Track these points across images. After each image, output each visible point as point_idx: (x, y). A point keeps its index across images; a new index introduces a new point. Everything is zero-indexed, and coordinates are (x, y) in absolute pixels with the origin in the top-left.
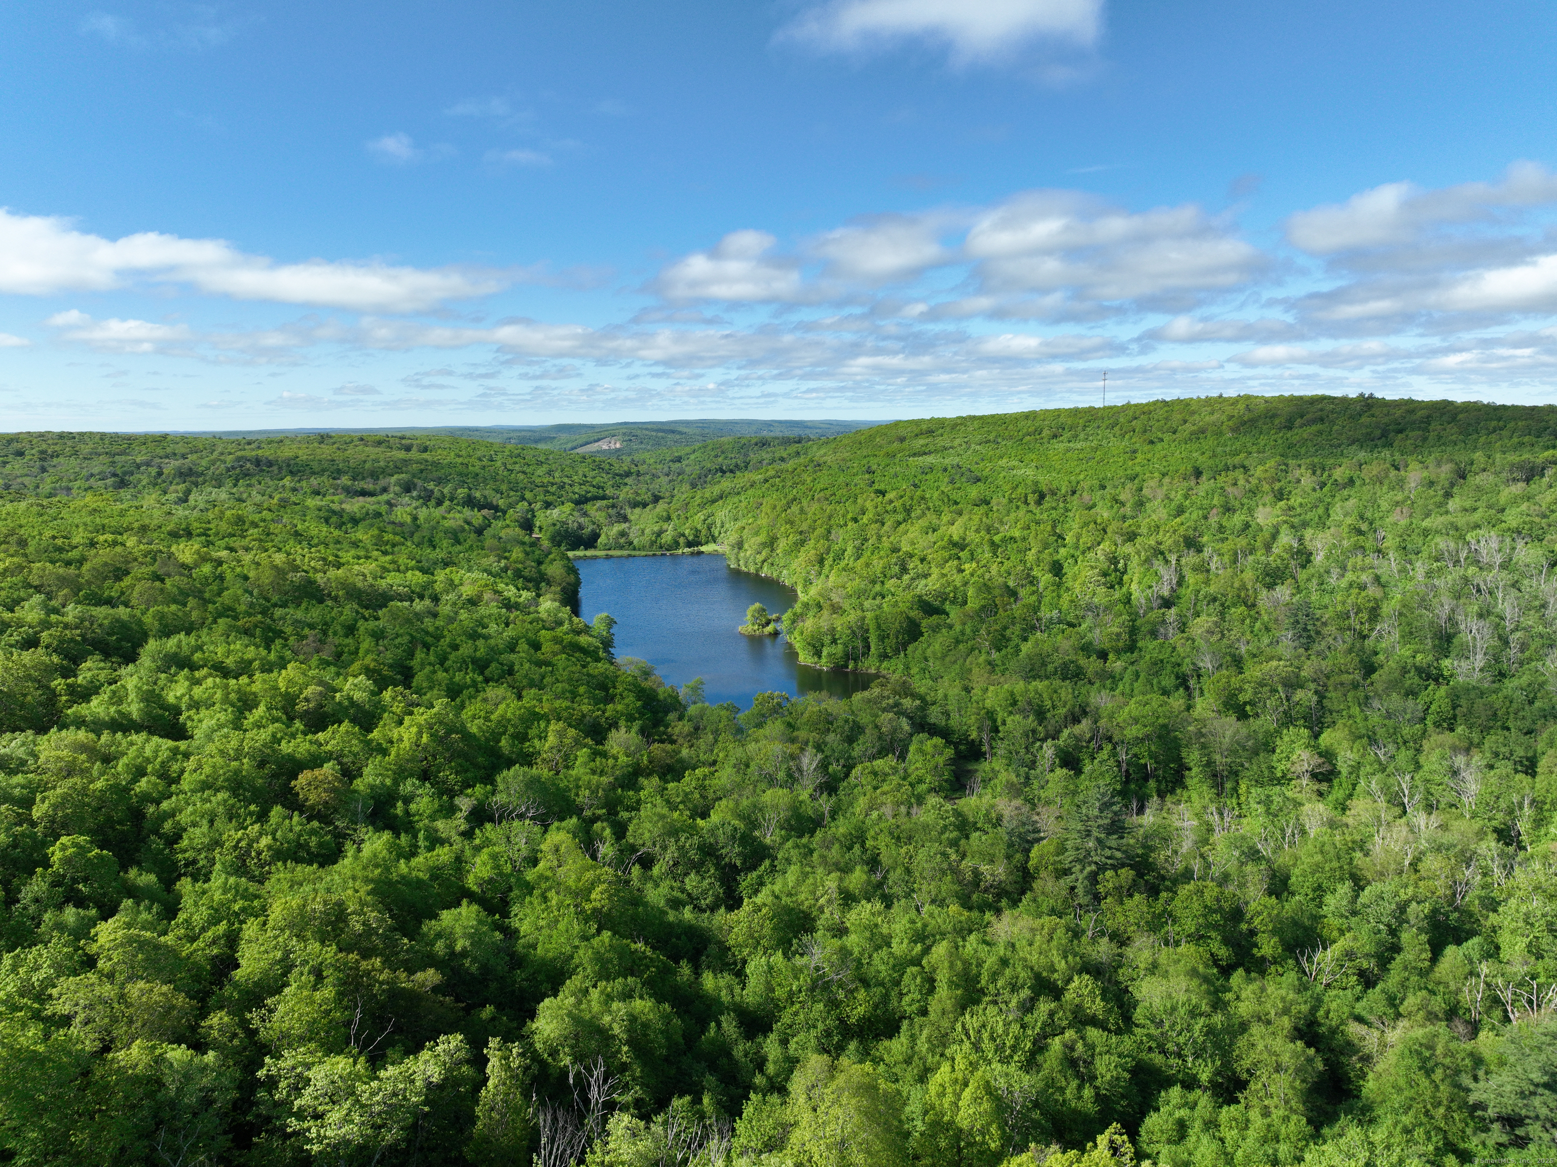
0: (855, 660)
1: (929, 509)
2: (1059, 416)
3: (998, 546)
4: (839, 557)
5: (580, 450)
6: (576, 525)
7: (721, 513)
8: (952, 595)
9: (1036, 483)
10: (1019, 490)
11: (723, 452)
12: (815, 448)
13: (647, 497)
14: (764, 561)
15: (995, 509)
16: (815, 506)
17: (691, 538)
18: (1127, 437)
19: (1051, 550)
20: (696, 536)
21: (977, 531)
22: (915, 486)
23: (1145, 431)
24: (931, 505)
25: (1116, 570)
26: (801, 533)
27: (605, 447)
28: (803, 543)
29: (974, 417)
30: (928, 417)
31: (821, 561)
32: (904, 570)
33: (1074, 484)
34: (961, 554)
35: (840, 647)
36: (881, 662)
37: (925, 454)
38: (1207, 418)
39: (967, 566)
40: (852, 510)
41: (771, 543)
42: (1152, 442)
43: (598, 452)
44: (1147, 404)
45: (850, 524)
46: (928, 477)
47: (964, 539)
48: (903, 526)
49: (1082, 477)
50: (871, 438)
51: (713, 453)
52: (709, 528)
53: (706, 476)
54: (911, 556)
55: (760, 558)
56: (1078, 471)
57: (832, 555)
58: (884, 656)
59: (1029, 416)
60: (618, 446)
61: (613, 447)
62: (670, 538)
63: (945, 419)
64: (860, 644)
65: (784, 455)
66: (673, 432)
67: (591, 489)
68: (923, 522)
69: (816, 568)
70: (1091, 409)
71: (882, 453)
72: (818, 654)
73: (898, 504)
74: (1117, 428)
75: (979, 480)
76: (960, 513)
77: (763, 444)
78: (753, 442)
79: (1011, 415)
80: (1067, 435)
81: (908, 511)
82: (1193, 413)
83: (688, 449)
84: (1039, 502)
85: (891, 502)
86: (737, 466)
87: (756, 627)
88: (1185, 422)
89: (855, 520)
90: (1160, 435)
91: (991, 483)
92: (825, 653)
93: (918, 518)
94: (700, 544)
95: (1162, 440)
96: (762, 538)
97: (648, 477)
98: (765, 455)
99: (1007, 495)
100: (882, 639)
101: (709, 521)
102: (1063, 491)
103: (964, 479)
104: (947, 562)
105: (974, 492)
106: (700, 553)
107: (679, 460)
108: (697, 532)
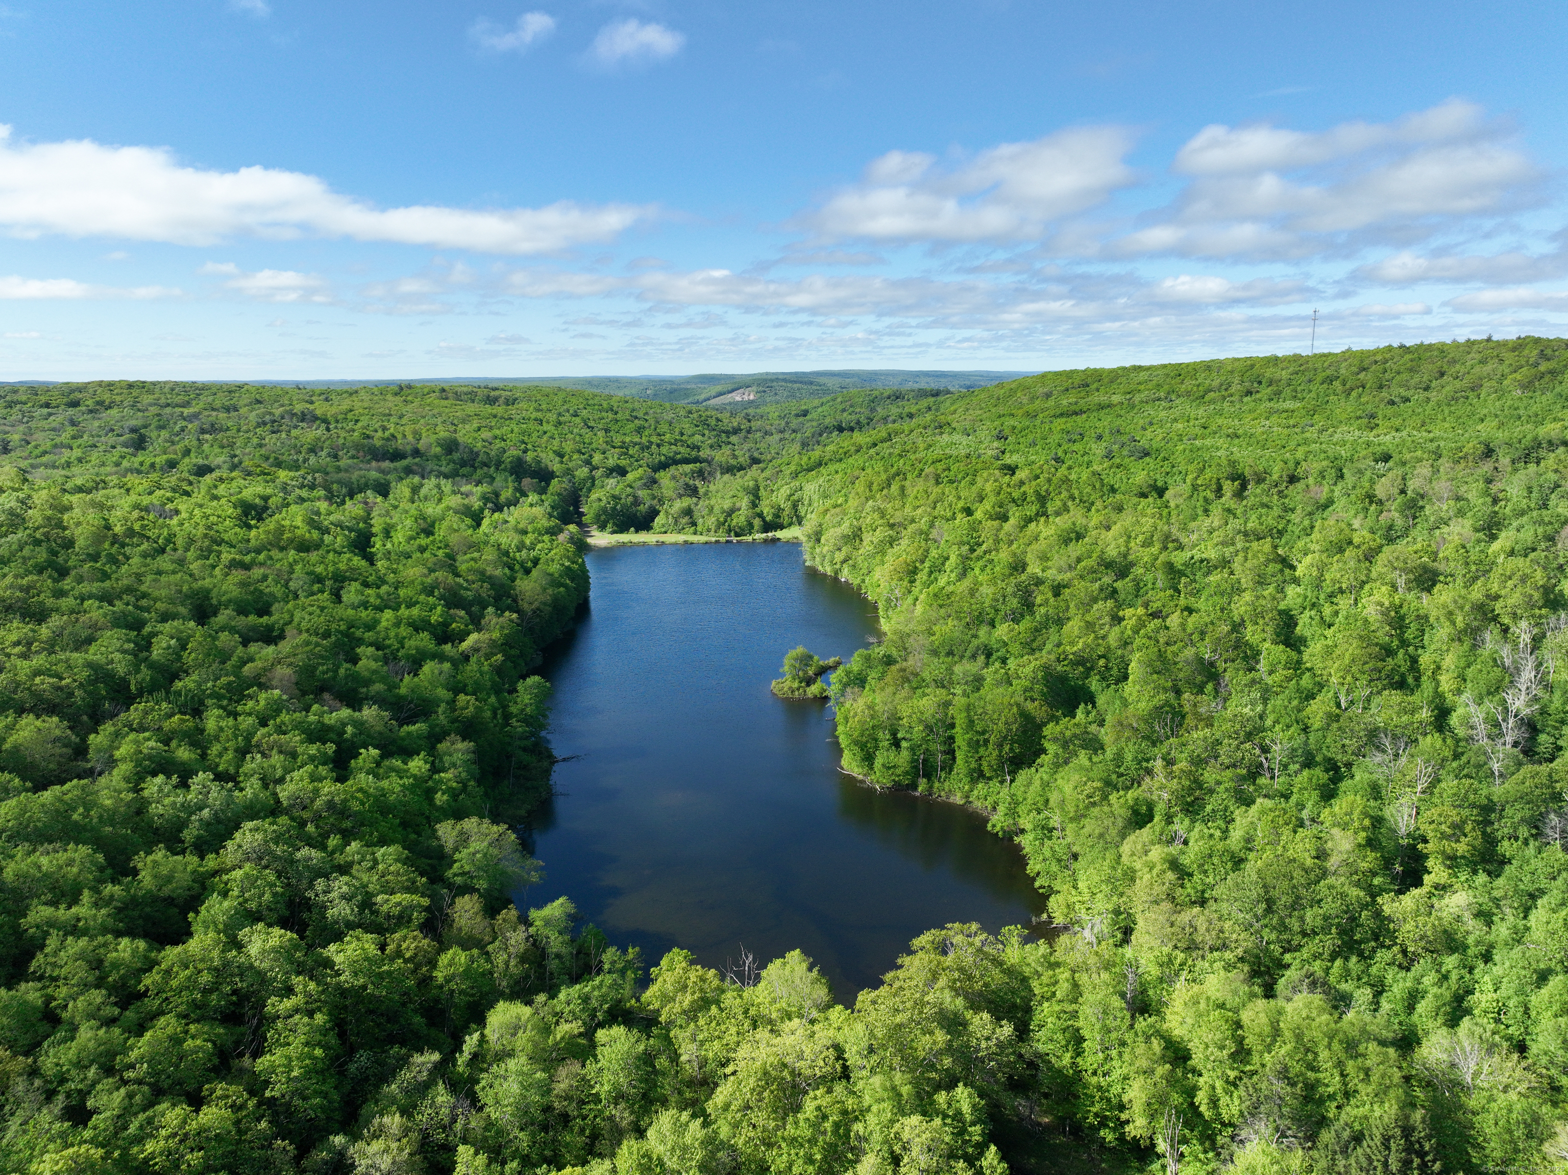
0: (928, 775)
1: (1073, 498)
2: (1252, 366)
3: (1182, 574)
4: (937, 569)
5: (713, 402)
6: (630, 499)
7: (811, 488)
8: (1102, 662)
9: (1233, 463)
10: (1208, 474)
11: (851, 406)
12: (948, 404)
13: (743, 459)
14: (844, 562)
15: (1172, 504)
16: (921, 485)
17: (769, 518)
18: (1354, 394)
19: (1271, 589)
20: (777, 516)
21: (1148, 543)
22: (1057, 460)
23: (1381, 387)
24: (1076, 493)
25: (1404, 643)
26: (892, 526)
27: (738, 398)
28: (892, 542)
29: (1140, 367)
30: (1083, 368)
31: (912, 572)
32: (1028, 605)
33: (1291, 465)
34: (1119, 585)
35: (905, 754)
36: (974, 781)
37: (1076, 413)
38: (1477, 369)
39: (1128, 612)
40: (968, 493)
41: (855, 536)
42: (1392, 403)
43: (730, 403)
44: (1377, 351)
45: (959, 516)
46: (1075, 447)
47: (1125, 556)
48: (1033, 525)
49: (1300, 454)
50: (1012, 392)
51: (841, 407)
52: (795, 506)
53: (821, 435)
54: (1039, 582)
55: (839, 556)
56: (1293, 444)
57: (927, 564)
58: (977, 776)
59: (1208, 367)
60: (752, 397)
61: (746, 398)
62: (743, 519)
63: (1103, 370)
64: (937, 747)
65: (913, 410)
66: (811, 383)
67: (682, 450)
68: (1062, 522)
69: (905, 583)
70: (1296, 358)
71: (1021, 412)
72: (868, 759)
73: (1028, 489)
74: (1336, 384)
75: (1147, 454)
76: (1120, 509)
77: (897, 397)
78: (886, 394)
79: (1188, 365)
80: (1266, 392)
81: (1043, 499)
82: (1454, 362)
83: (816, 402)
84: (1239, 494)
85: (1022, 483)
86: (858, 422)
87: (796, 685)
88: (1442, 374)
89: (969, 512)
90: (1404, 393)
91: (1165, 459)
92: (879, 762)
93: (1058, 514)
94: (782, 527)
95: (1408, 400)
96: (845, 528)
97: (759, 434)
98: (894, 410)
99: (1189, 479)
100: (975, 745)
101: (795, 497)
102: (1275, 477)
103: (1125, 453)
104: (1095, 600)
105: (1140, 476)
106: (775, 540)
107: (805, 413)
108: (779, 510)
